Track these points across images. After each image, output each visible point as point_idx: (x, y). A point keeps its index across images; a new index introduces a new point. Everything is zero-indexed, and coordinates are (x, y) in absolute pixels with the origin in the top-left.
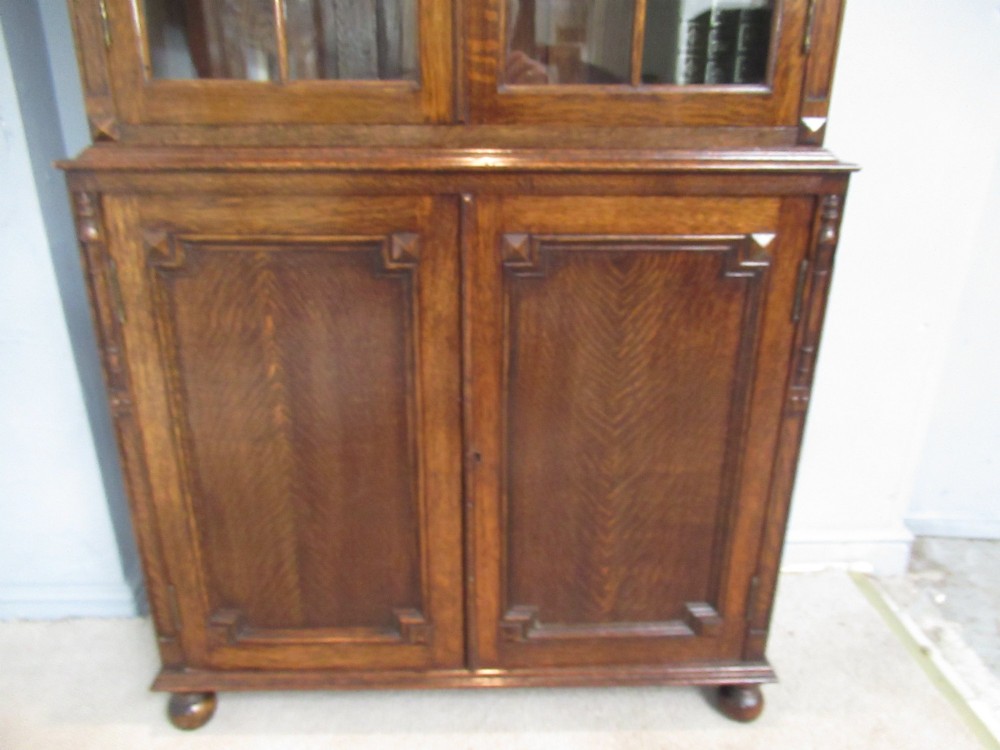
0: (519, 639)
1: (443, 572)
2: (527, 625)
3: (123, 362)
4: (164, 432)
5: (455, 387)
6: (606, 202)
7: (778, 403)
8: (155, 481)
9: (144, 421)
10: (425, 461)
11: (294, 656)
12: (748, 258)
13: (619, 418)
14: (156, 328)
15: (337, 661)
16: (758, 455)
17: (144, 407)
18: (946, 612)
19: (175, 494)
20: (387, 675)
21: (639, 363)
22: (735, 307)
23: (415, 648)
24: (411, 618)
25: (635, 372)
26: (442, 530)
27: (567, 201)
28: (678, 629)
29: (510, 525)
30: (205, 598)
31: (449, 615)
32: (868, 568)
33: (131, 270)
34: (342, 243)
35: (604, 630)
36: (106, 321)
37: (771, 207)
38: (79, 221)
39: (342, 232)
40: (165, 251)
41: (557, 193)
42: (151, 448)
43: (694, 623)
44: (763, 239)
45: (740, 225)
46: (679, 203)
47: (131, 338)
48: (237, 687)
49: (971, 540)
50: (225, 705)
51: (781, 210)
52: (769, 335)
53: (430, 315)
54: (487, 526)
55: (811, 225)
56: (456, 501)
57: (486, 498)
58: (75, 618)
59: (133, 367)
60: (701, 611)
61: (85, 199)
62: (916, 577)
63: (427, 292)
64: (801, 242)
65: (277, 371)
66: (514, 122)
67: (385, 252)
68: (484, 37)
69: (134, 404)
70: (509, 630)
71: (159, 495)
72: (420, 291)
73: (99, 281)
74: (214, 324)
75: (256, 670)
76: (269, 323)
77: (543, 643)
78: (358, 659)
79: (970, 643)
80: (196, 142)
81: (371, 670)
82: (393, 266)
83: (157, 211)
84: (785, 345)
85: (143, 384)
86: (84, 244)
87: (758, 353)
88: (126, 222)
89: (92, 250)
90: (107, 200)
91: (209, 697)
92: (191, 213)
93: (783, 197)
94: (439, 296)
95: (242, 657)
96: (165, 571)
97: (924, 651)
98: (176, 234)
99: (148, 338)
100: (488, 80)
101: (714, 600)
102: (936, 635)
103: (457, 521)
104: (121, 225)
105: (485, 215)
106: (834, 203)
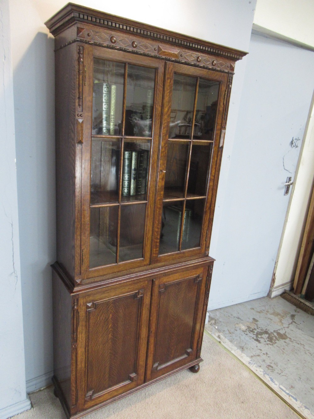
0: (155, 371)
2: (157, 367)
5: (148, 319)
7: (203, 303)
9: (78, 349)
10: (141, 337)
12: (198, 278)
16: (200, 315)
18: (219, 331)
21: (180, 302)
22: (196, 287)
23: (134, 383)
24: (134, 375)
25: (180, 304)
26: (142, 351)
27: (171, 276)
28: (185, 356)
29: (156, 345)
30: (86, 390)
31: (142, 371)
33: (82, 313)
36: (75, 327)
37: (202, 269)
39: (129, 292)
40: (91, 306)
42: (80, 355)
43: (188, 354)
44: (201, 275)
45: (198, 273)
49: (216, 310)
51: (204, 269)
52: (202, 291)
53: (145, 305)
54: (152, 346)
56: (146, 342)
57: (152, 341)
60: (189, 350)
61: (76, 301)
63: (145, 300)
64: (206, 274)
65: (111, 326)
66: (160, 262)
67: (137, 294)
68: (156, 248)
69: (77, 345)
70: (153, 370)
72: (143, 301)
73: (75, 318)
74: (98, 319)
75: (96, 405)
76: (111, 315)
77: (160, 370)
78: (121, 391)
79: (225, 337)
82: (138, 296)
84: (204, 292)
85: (80, 339)
87: (200, 295)
88: (83, 302)
89: (75, 312)
90: (80, 299)
92: (98, 297)
93: (204, 267)
94: (147, 300)
95: (92, 403)
96: (77, 387)
97: (220, 342)
98: (94, 302)
99: (84, 328)
100: (156, 255)
101: (192, 348)
102: (219, 337)
105: (157, 282)
106: (212, 266)
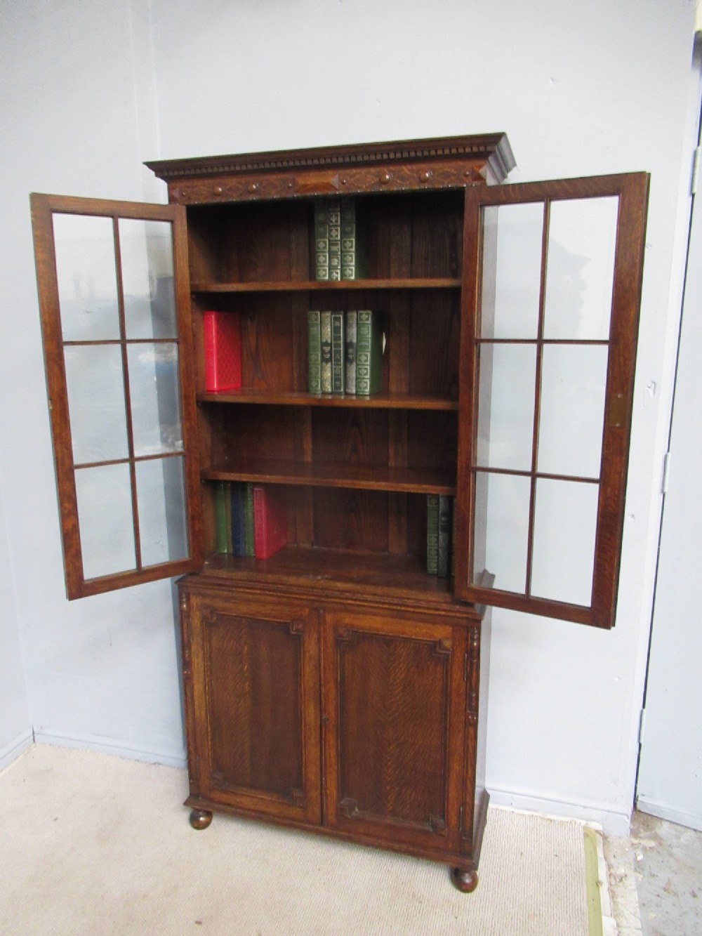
0: (346, 815)
1: (312, 772)
2: (351, 809)
3: (190, 656)
4: (202, 687)
5: (318, 686)
6: (378, 619)
7: (463, 718)
8: (196, 708)
9: (195, 682)
10: (305, 719)
11: (246, 802)
12: (440, 648)
13: (390, 712)
14: (203, 645)
15: (264, 808)
16: (457, 743)
17: (195, 676)
19: (203, 713)
20: (286, 821)
21: (398, 688)
22: (439, 669)
23: (298, 809)
24: (297, 793)
25: (396, 692)
26: (312, 752)
27: (361, 616)
29: (342, 755)
30: (211, 764)
31: (314, 794)
32: (599, 827)
33: (196, 621)
34: (274, 622)
35: (390, 820)
36: (186, 640)
37: (449, 629)
38: (181, 603)
39: (275, 617)
40: (209, 616)
41: (358, 613)
42: (196, 693)
43: (434, 826)
44: (447, 644)
45: (436, 635)
46: (409, 623)
47: (194, 648)
48: (219, 811)
50: (215, 821)
51: (453, 630)
52: (454, 685)
53: (307, 655)
54: (332, 753)
55: (467, 639)
56: (318, 740)
57: (331, 739)
58: (159, 764)
59: (193, 660)
61: (184, 595)
62: (635, 841)
63: (306, 645)
64: (463, 646)
65: (247, 668)
67: (291, 626)
69: (192, 674)
70: (342, 810)
71: (197, 714)
72: (304, 644)
73: (185, 625)
74: (225, 646)
75: (229, 805)
76: (246, 648)
77: (359, 820)
78: (273, 809)
80: (225, 576)
81: (279, 817)
82: (293, 633)
83: (207, 601)
84: (462, 691)
85: (196, 666)
86: (181, 611)
87: (451, 693)
88: (197, 604)
89: (184, 614)
90: (191, 596)
91: (209, 815)
92: (219, 604)
93: (453, 626)
94: (311, 647)
95: (224, 797)
96: (196, 748)
97: (597, 883)
98: (213, 610)
99: (200, 648)
103: (318, 749)
104: (195, 605)
105: (329, 618)
106: (476, 631)
